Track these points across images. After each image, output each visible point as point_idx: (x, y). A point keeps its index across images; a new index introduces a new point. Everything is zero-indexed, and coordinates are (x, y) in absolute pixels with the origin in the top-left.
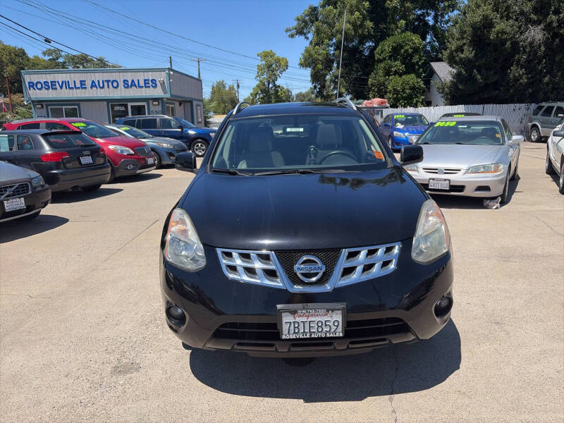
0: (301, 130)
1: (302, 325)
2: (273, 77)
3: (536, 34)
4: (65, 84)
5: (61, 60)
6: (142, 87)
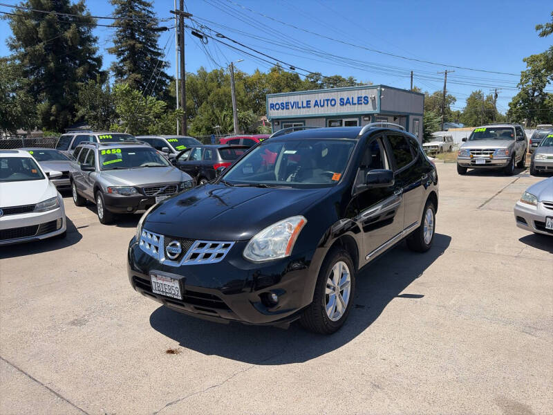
0: (294, 152)
1: (161, 286)
4: (296, 105)
5: (319, 82)
6: (355, 104)
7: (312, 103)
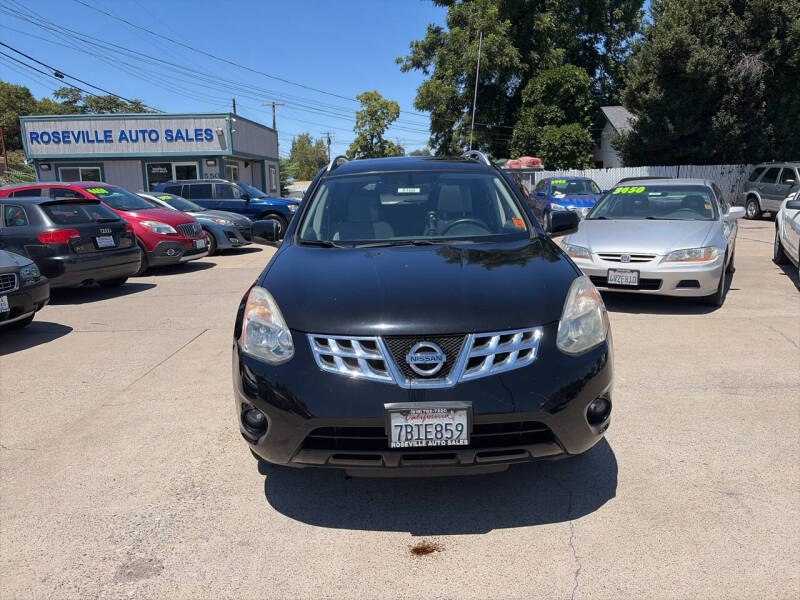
1: (415, 429)
2: (379, 129)
3: (752, 65)
4: (83, 136)
5: (80, 104)
6: (192, 140)
7: (116, 135)
